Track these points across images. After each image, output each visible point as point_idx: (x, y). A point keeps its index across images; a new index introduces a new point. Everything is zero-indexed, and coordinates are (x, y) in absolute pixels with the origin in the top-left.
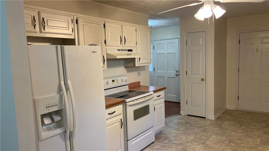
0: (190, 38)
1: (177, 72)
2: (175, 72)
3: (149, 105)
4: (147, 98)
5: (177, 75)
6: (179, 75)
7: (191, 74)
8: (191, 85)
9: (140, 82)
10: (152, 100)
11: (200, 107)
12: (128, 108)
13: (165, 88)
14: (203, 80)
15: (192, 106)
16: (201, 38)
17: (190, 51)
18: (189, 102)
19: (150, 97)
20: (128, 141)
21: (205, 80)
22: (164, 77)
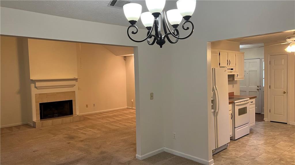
0: (273, 60)
1: (258, 87)
2: (257, 87)
3: (246, 107)
4: (246, 102)
5: (258, 90)
6: (260, 89)
7: (274, 88)
8: (274, 97)
9: (234, 92)
10: (248, 104)
11: (282, 115)
12: (236, 107)
13: (256, 97)
14: (285, 93)
15: (274, 114)
16: (283, 60)
17: (273, 70)
18: (272, 111)
19: (247, 102)
20: (235, 128)
21: (286, 93)
22: (246, 91)
